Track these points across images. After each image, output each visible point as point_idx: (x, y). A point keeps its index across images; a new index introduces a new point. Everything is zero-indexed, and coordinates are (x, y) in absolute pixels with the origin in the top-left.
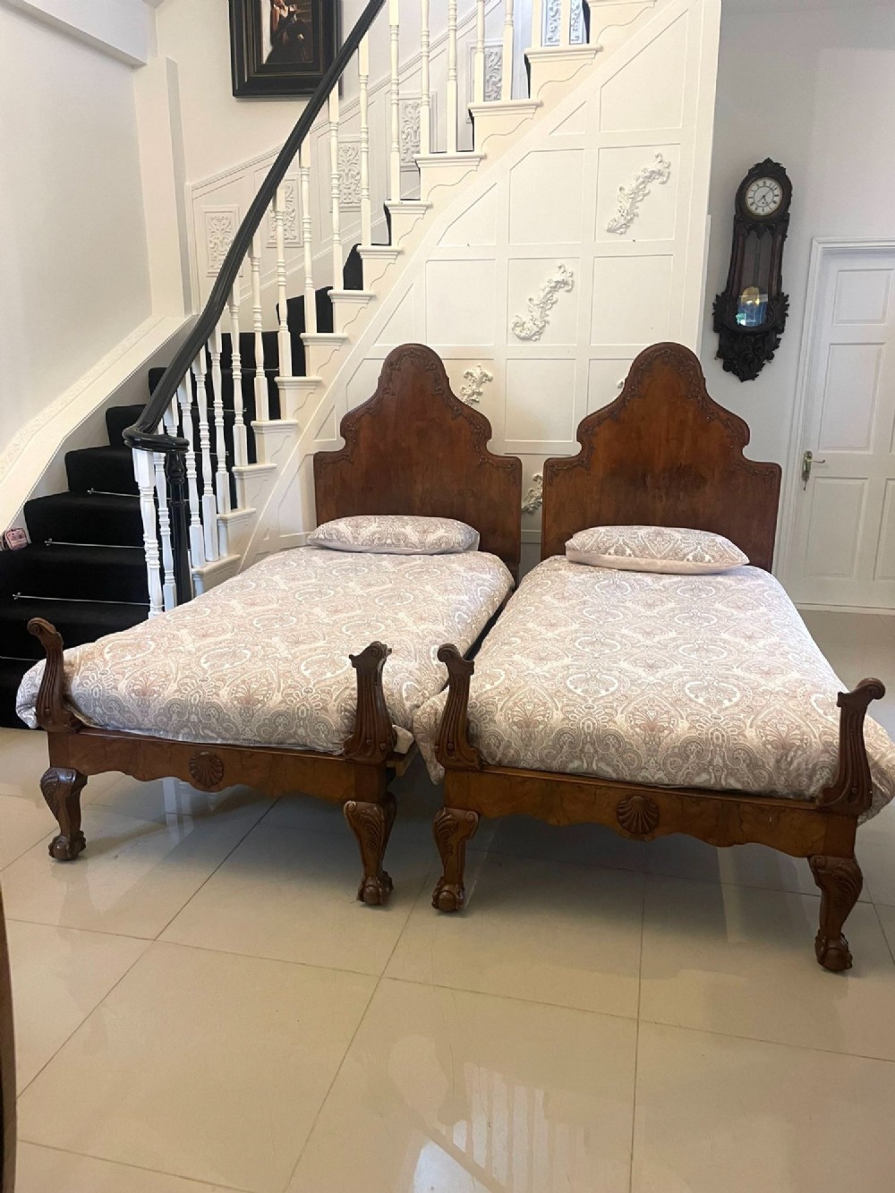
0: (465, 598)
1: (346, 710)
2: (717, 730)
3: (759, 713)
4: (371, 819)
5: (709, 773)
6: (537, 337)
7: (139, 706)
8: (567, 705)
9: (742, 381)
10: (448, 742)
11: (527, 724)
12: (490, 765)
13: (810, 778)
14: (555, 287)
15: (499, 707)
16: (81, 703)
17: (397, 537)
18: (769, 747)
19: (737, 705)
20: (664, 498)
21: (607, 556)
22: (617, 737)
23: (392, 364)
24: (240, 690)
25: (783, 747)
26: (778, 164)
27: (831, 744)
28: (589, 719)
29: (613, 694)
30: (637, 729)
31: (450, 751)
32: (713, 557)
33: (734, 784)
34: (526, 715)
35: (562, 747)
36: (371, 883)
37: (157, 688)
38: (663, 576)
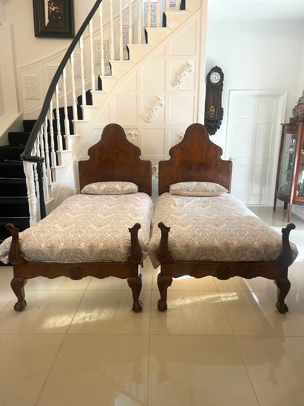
1: (126, 247)
2: (246, 243)
3: (256, 237)
4: (137, 283)
5: (245, 257)
6: (152, 121)
7: (50, 252)
8: (199, 239)
9: (211, 135)
10: (162, 254)
11: (187, 246)
12: (174, 261)
13: (274, 255)
14: (158, 105)
15: (177, 242)
16: (26, 252)
17: (113, 188)
18: (262, 247)
19: (249, 235)
20: (197, 173)
21: (184, 192)
22: (217, 248)
23: (106, 131)
24: (88, 243)
25: (266, 246)
26: (219, 68)
27: (279, 244)
28: (207, 243)
29: (211, 234)
30: (222, 245)
31: (163, 258)
32: (217, 191)
33: (253, 260)
34: (186, 243)
35: (199, 253)
36: (136, 305)
37: (56, 245)
38: (202, 197)
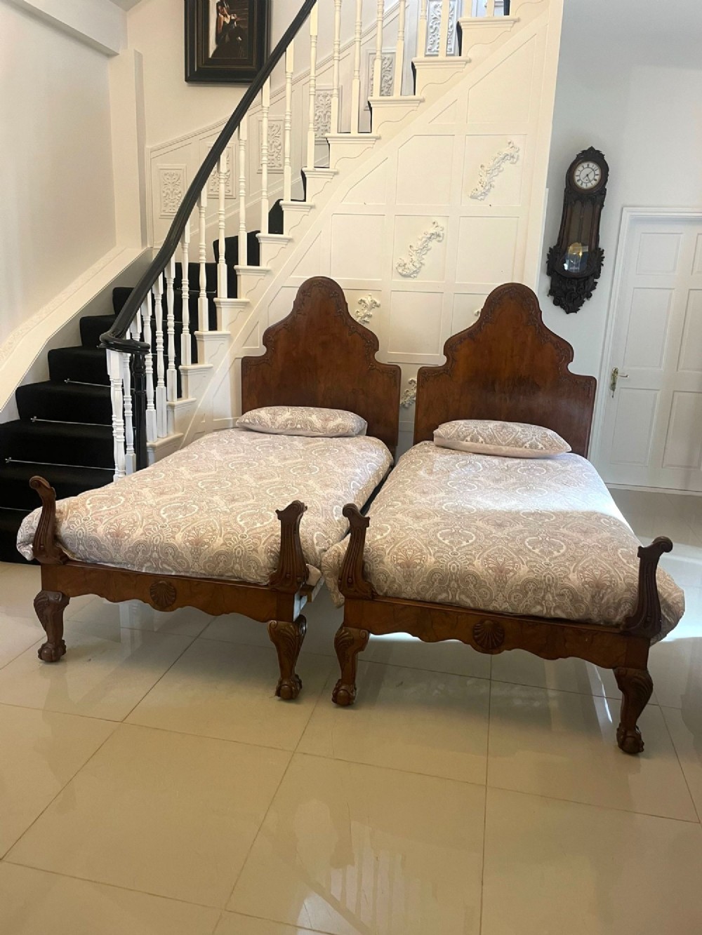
0: (358, 471)
1: (271, 551)
2: (549, 574)
3: (580, 561)
4: (288, 634)
5: (542, 605)
6: (415, 275)
7: (113, 545)
8: (438, 552)
9: (568, 313)
10: (349, 577)
11: (408, 565)
12: (379, 595)
13: (616, 609)
14: (430, 238)
15: (387, 552)
16: (68, 541)
17: (305, 423)
18: (587, 586)
19: (563, 555)
20: (508, 401)
21: (464, 443)
22: (476, 577)
23: (304, 292)
24: (191, 534)
25: (597, 587)
26: (598, 151)
27: (632, 585)
28: (454, 563)
29: (472, 544)
30: (490, 571)
31: (350, 584)
32: (545, 446)
33: (561, 614)
34: (407, 558)
35: (433, 583)
36: (286, 683)
37: (127, 532)
38: (507, 459)
